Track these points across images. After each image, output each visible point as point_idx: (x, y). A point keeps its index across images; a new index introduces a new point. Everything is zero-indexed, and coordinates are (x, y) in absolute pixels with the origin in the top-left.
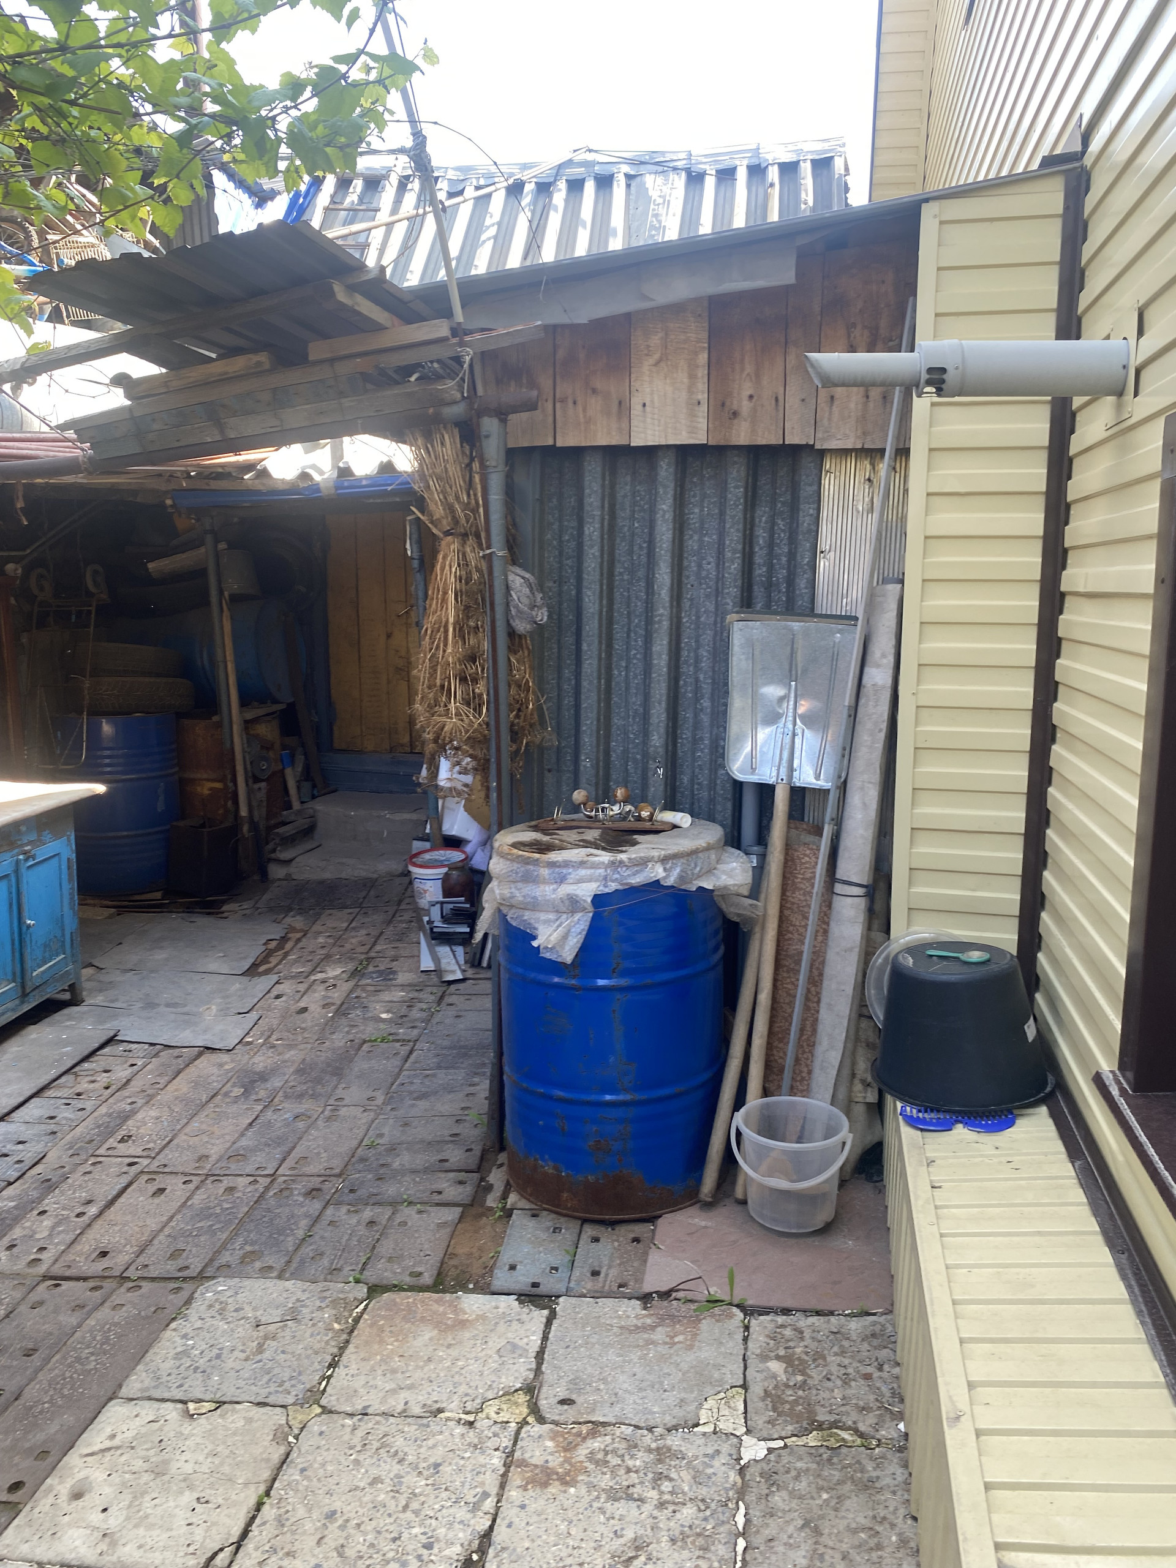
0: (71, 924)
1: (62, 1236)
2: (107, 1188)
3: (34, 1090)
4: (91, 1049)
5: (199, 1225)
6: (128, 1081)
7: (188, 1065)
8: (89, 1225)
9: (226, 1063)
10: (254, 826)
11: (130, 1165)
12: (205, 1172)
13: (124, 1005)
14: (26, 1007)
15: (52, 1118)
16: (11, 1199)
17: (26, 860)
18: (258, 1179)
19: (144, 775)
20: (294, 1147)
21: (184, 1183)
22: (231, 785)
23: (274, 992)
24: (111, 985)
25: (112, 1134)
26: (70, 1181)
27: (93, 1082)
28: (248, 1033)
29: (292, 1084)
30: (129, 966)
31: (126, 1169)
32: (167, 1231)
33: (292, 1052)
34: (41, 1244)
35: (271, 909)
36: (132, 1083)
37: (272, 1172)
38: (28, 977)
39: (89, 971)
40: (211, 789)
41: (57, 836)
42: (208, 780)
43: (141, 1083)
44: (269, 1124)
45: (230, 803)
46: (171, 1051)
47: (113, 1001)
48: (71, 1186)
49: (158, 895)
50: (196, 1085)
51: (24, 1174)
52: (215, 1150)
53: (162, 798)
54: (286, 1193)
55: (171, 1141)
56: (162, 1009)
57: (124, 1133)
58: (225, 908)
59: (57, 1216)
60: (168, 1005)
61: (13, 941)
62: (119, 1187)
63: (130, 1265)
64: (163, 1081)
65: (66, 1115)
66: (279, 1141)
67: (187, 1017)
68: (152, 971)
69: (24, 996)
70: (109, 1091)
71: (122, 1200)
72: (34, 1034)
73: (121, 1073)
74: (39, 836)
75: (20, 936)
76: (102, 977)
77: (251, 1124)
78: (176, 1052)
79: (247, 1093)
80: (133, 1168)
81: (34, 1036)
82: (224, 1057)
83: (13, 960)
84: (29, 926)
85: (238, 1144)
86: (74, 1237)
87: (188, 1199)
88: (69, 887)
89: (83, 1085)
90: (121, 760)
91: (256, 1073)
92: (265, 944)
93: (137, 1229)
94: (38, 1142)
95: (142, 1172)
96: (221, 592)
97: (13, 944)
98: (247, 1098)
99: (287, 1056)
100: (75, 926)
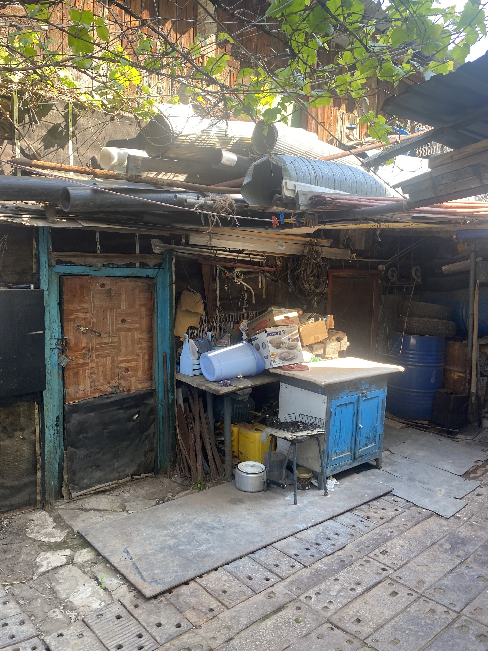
0: (380, 429)
1: (342, 598)
2: (369, 579)
3: (349, 508)
4: (379, 495)
5: (410, 627)
6: (393, 518)
7: (423, 520)
8: (356, 598)
9: (444, 526)
10: (478, 398)
11: (384, 570)
12: (420, 592)
13: (399, 475)
14: (355, 465)
15: (354, 526)
16: (325, 564)
17: (363, 397)
18: (450, 611)
19: (426, 365)
20: (475, 598)
21: (408, 594)
22: (468, 376)
23: (477, 492)
24: (396, 463)
25: (378, 546)
26: (353, 566)
27: (376, 513)
28: (459, 512)
29: (479, 553)
30: (406, 456)
31: (380, 571)
32: (393, 622)
33: (482, 532)
34: (331, 599)
35: (481, 443)
36: (394, 520)
37: (459, 610)
38: (357, 452)
39: (387, 453)
40: (458, 376)
41: (379, 388)
42: (458, 371)
43: (398, 522)
44: (462, 575)
45: (467, 385)
46: (417, 508)
47: (395, 472)
48: (353, 570)
49: (426, 422)
50: (426, 533)
51: (334, 553)
52: (429, 580)
53: (434, 377)
54: (465, 629)
55: (406, 563)
56: (417, 483)
57: (384, 548)
58: (457, 436)
59: (342, 585)
60: (420, 482)
61: (352, 433)
62: (375, 581)
63: (369, 636)
64: (409, 524)
65: (360, 527)
66: (467, 590)
67: (428, 491)
68: (416, 461)
69: (354, 459)
70: (382, 521)
71: (374, 590)
72: (357, 478)
73: (390, 513)
74: (370, 386)
75: (356, 432)
76: (392, 457)
77: (451, 571)
78: (419, 510)
79: (452, 549)
80: (384, 572)
81: (356, 479)
82: (444, 522)
83: (351, 442)
84: (360, 428)
85: (442, 582)
86: (347, 602)
87: (408, 606)
88: (382, 412)
89: (371, 514)
90: (417, 356)
91: (459, 538)
92: (475, 462)
93: (378, 613)
94: (345, 537)
95: (388, 577)
96: (475, 281)
97: (352, 435)
98: (452, 552)
99: (479, 534)
100: (382, 431)
